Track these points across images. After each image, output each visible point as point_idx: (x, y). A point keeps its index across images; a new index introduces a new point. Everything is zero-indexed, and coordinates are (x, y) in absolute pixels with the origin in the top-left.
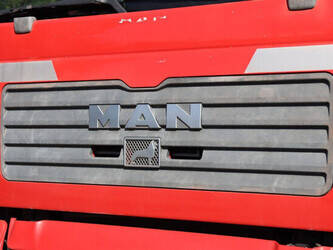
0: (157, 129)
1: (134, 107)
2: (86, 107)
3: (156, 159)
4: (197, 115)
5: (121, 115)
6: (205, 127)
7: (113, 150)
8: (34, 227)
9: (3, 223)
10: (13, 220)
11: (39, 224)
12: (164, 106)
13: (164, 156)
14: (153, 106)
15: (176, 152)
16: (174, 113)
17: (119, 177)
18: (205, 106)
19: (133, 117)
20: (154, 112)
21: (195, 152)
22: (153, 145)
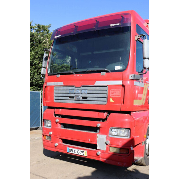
0: (80, 94)
1: (76, 90)
2: (68, 90)
3: (80, 99)
4: (87, 92)
5: (74, 91)
6: (88, 94)
7: (73, 97)
8: (59, 110)
9: (54, 110)
10: (56, 109)
11: (60, 110)
12: (81, 90)
13: (81, 98)
14: (80, 90)
15: (83, 98)
16: (83, 91)
17: (74, 102)
18: (88, 90)
19: (76, 92)
20: (80, 91)
21: (86, 98)
22: (79, 96)
